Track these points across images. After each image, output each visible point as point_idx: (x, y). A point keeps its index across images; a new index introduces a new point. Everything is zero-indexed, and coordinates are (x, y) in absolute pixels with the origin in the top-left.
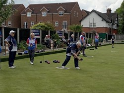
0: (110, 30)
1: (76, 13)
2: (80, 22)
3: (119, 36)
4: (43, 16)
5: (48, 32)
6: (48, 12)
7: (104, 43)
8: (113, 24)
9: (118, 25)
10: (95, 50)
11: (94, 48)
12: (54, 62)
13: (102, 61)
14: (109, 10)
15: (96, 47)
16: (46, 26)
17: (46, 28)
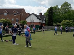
0: (41, 24)
1: (23, 14)
2: (26, 19)
3: (46, 27)
4: (5, 15)
5: (7, 24)
6: (8, 13)
7: (38, 30)
8: (43, 21)
9: (45, 21)
10: (34, 34)
11: (33, 33)
12: (10, 41)
13: (37, 40)
14: (41, 14)
15: (34, 33)
16: (6, 21)
17: (6, 22)
